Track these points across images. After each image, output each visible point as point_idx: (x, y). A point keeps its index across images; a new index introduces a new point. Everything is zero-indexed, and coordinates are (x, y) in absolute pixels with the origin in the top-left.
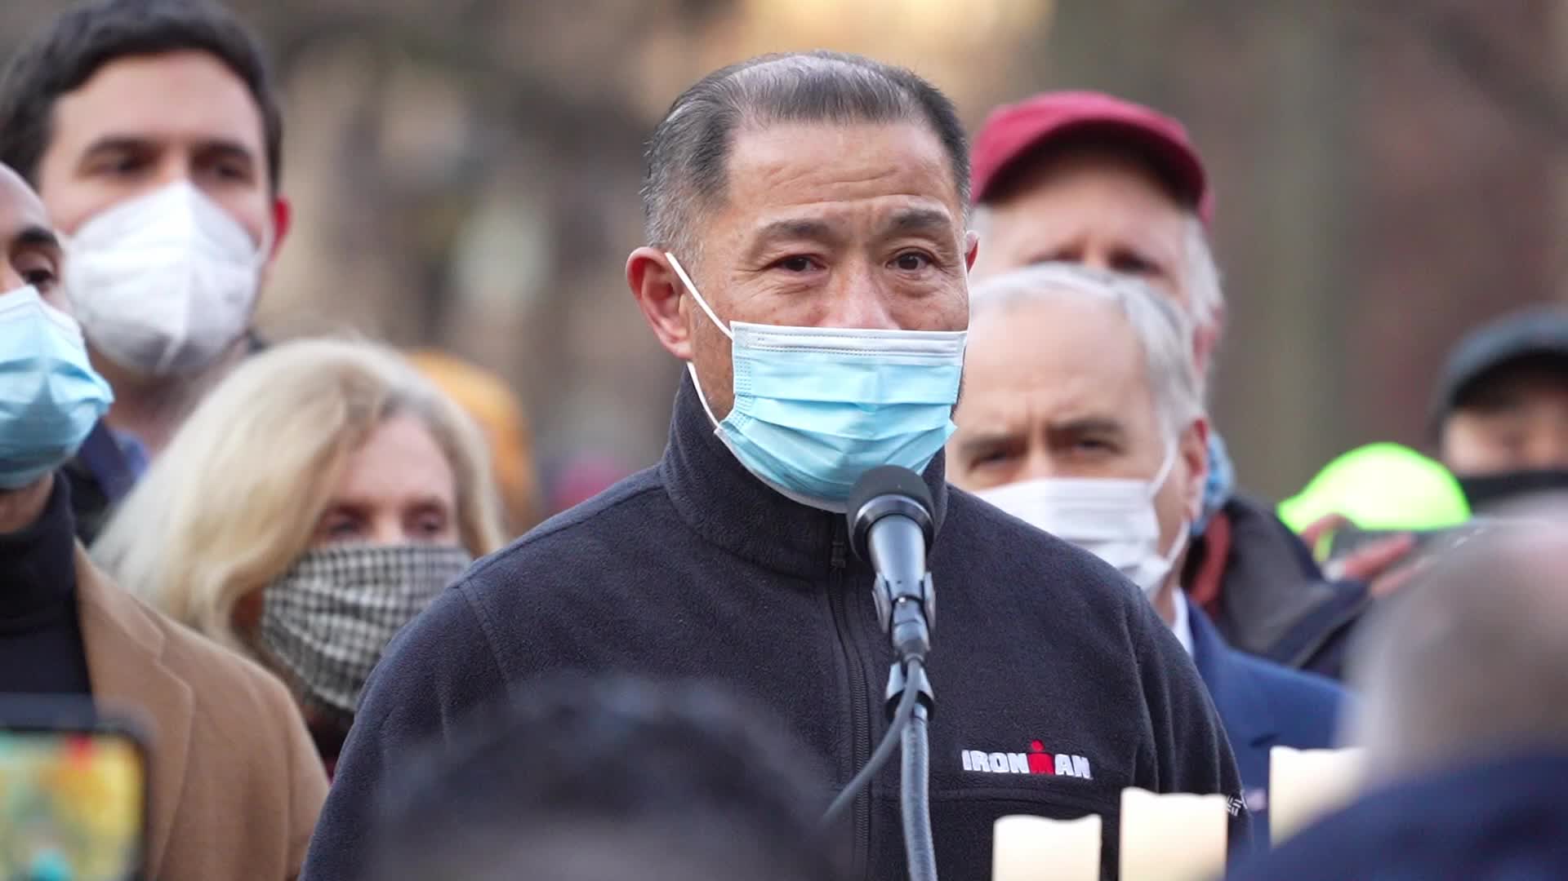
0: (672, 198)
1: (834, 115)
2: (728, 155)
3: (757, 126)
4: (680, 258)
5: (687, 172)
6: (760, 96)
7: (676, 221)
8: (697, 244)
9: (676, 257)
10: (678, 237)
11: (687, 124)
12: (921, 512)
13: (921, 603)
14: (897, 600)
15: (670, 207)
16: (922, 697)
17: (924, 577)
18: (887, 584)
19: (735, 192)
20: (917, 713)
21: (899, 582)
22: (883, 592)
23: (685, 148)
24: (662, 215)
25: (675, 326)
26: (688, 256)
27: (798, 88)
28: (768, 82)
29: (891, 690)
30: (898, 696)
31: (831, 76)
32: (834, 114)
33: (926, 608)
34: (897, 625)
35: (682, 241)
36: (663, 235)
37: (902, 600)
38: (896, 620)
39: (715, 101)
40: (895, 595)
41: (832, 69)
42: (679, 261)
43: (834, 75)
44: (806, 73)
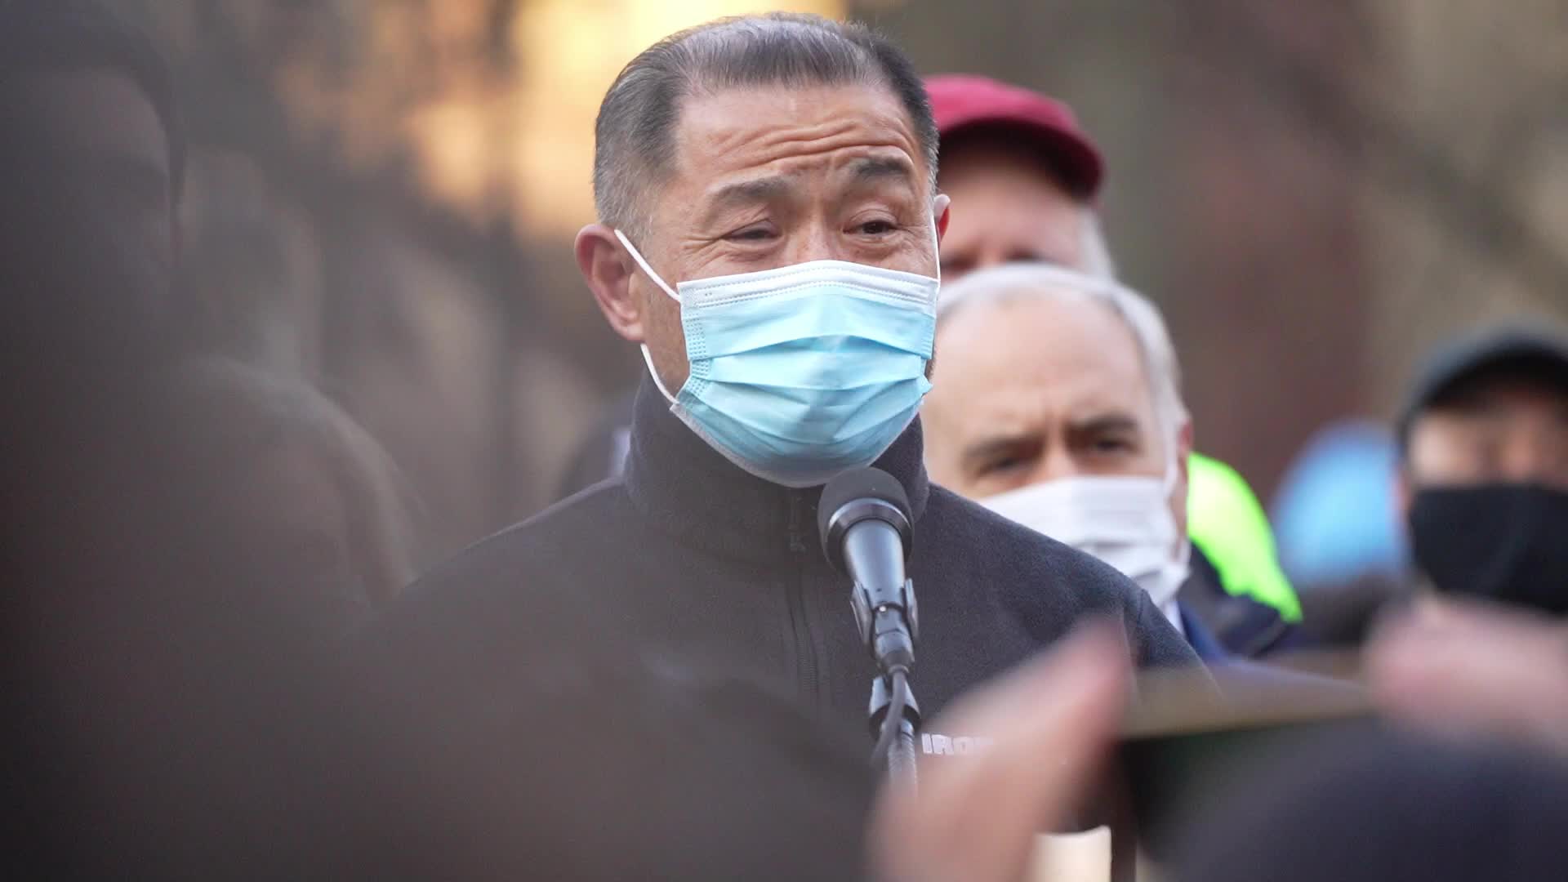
0: (618, 171)
1: (785, 80)
2: (675, 122)
3: (706, 93)
4: (629, 234)
5: (632, 144)
6: (707, 60)
7: (624, 195)
8: (646, 219)
9: (625, 234)
10: (626, 213)
11: (633, 94)
12: (898, 514)
13: (903, 611)
14: (877, 609)
15: (617, 181)
16: (908, 712)
17: (905, 586)
18: (866, 592)
19: (684, 161)
20: (904, 729)
21: (879, 590)
22: (862, 601)
23: (630, 118)
24: (610, 190)
25: (628, 309)
26: (637, 230)
27: (747, 50)
28: (716, 43)
29: (875, 704)
30: (883, 711)
31: (782, 37)
32: (786, 77)
33: (909, 617)
34: (878, 636)
35: (630, 218)
36: (611, 212)
37: (883, 609)
38: (877, 631)
39: (661, 68)
40: (874, 604)
41: (782, 29)
42: (628, 238)
43: (785, 36)
44: (756, 35)
